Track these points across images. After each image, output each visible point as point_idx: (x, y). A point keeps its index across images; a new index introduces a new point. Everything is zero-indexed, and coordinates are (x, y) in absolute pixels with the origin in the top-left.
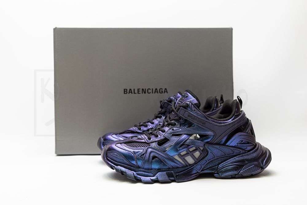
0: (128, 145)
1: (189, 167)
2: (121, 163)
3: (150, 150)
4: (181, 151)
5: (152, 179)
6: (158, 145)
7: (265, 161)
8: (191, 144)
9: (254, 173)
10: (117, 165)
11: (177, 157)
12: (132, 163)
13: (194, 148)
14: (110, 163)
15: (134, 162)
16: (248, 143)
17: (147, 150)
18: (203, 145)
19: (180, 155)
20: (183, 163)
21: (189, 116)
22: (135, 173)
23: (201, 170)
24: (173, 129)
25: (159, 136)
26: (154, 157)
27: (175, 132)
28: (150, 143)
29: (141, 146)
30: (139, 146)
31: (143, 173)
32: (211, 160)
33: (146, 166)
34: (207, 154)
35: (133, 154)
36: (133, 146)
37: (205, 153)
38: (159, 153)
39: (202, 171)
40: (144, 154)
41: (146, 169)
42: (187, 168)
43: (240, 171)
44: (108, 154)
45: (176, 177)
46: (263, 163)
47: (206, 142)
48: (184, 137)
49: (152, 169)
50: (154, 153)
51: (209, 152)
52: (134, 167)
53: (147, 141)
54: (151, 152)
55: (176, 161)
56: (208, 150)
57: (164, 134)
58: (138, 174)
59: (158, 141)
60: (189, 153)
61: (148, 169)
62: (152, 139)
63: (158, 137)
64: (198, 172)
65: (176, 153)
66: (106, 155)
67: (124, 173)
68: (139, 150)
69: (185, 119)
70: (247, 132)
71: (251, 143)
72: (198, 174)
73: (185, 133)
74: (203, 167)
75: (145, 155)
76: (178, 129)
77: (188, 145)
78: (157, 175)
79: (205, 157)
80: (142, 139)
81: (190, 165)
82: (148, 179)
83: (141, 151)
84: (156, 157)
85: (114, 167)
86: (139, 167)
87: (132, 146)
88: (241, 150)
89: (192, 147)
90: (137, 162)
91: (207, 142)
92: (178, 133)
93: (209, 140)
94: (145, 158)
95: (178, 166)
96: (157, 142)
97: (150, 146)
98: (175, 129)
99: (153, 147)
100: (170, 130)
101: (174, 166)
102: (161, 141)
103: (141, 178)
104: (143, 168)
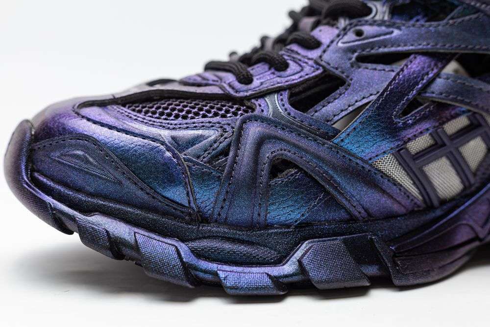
0: (140, 112)
1: (439, 212)
2: (105, 197)
3: (254, 130)
4: (410, 133)
5: (275, 277)
6: (293, 105)
8: (455, 100)
10: (87, 210)
11: (390, 166)
12: (168, 194)
13: (462, 122)
14: (48, 199)
15: (177, 194)
17: (241, 128)
19: (403, 155)
20: (416, 192)
22: (183, 248)
24: (359, 33)
25: (293, 67)
26: (279, 166)
27: (372, 45)
28: (249, 98)
29: (209, 111)
30: (197, 114)
31: (227, 246)
33: (241, 211)
35: (168, 149)
36: (169, 115)
38: (303, 143)
40: (225, 152)
41: (237, 226)
42: (431, 215)
44: (40, 155)
48: (416, 65)
49: (269, 226)
52: (175, 217)
53: (232, 92)
54: (261, 142)
55: (386, 185)
57: (315, 54)
58: (199, 254)
59: (290, 87)
60: (444, 145)
61: (251, 226)
62: (256, 83)
63: (289, 71)
64: (477, 238)
65: (386, 145)
66: (30, 159)
67: (126, 251)
72: (477, 243)
73: (423, 46)
75: (231, 154)
76: (383, 28)
77: (441, 106)
78: (298, 254)
80: (206, 85)
81: (443, 202)
82: (256, 276)
83: (212, 134)
84: (292, 164)
85: (73, 219)
86: (205, 219)
87: (162, 114)
89: (457, 115)
92: (386, 50)
94: (232, 168)
95: (396, 208)
96: (286, 94)
97: (256, 113)
98: (367, 30)
99: (269, 113)
100: (346, 38)
101: (374, 209)
102: (305, 90)
103: (222, 275)
104: (225, 223)
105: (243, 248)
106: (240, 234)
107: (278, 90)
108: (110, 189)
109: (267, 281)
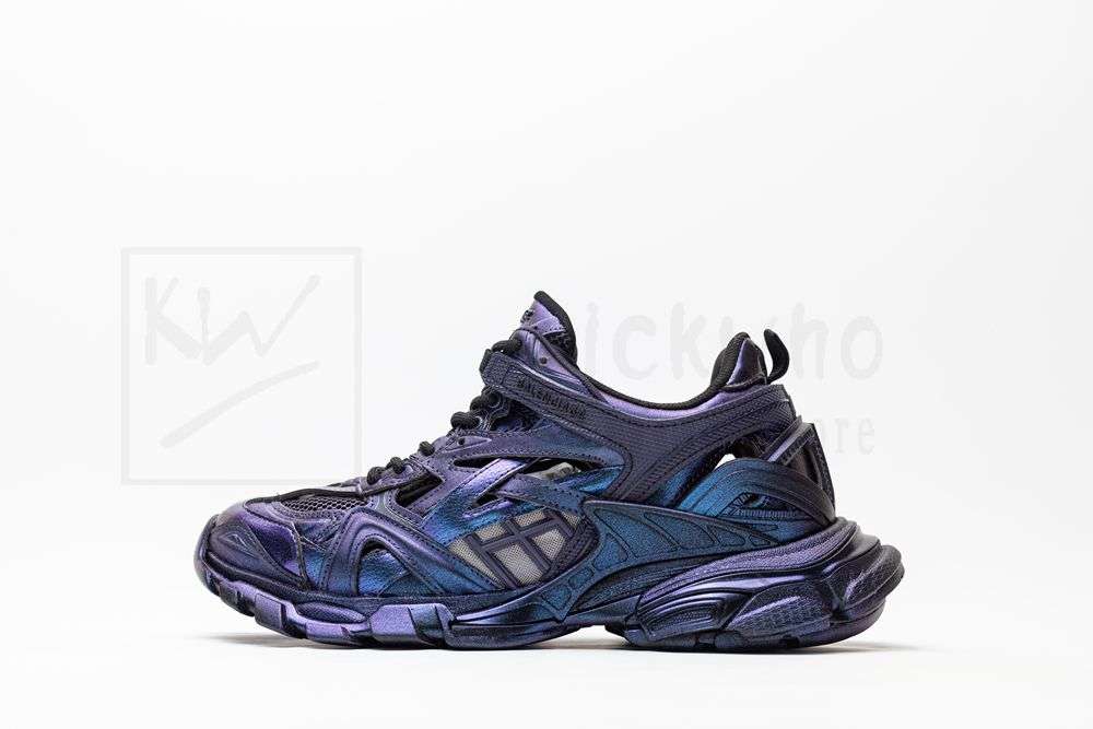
0: (288, 506)
1: (513, 593)
2: (248, 570)
3: (360, 518)
4: (478, 523)
5: (353, 632)
6: (397, 501)
7: (853, 584)
8: (529, 498)
10: (232, 578)
11: (462, 550)
12: (287, 567)
13: (538, 515)
15: (293, 567)
16: (784, 507)
17: (348, 518)
18: (574, 506)
19: (473, 540)
20: (490, 574)
21: (521, 384)
22: (289, 606)
23: (567, 609)
24: (462, 442)
25: (410, 469)
26: (372, 546)
27: (468, 453)
28: (368, 495)
29: (335, 505)
30: (325, 507)
31: (326, 608)
32: (615, 569)
33: (342, 582)
34: (595, 544)
35: (293, 532)
37: (585, 537)
38: (393, 530)
39: (569, 614)
40: (332, 535)
41: (335, 593)
43: (734, 616)
46: (841, 595)
47: (590, 493)
48: (500, 468)
49: (359, 594)
50: (373, 531)
51: (603, 535)
52: (291, 584)
54: (363, 527)
55: (457, 565)
56: (597, 523)
58: (304, 613)
59: (399, 486)
61: (348, 594)
62: (379, 483)
63: (403, 473)
64: (554, 619)
65: (454, 532)
66: (208, 543)
67: (251, 608)
68: (321, 521)
69: (514, 401)
70: (774, 458)
71: (800, 510)
73: (506, 451)
74: (576, 594)
75: (336, 536)
76: (481, 438)
77: (515, 502)
79: (585, 556)
82: (335, 629)
83: (328, 522)
84: (382, 546)
85: (222, 584)
86: (314, 587)
88: (745, 534)
89: (529, 510)
90: (302, 566)
91: (597, 495)
92: (478, 455)
93: (602, 485)
94: (334, 548)
95: (469, 585)
96: (395, 492)
97: (367, 506)
98: (468, 439)
99: (375, 508)
100: (453, 445)
101: (448, 586)
102: (412, 489)
103: (309, 626)
104: (327, 591)
105: (336, 610)
106: (338, 599)
107: (390, 489)
108: (250, 563)
109: (341, 633)
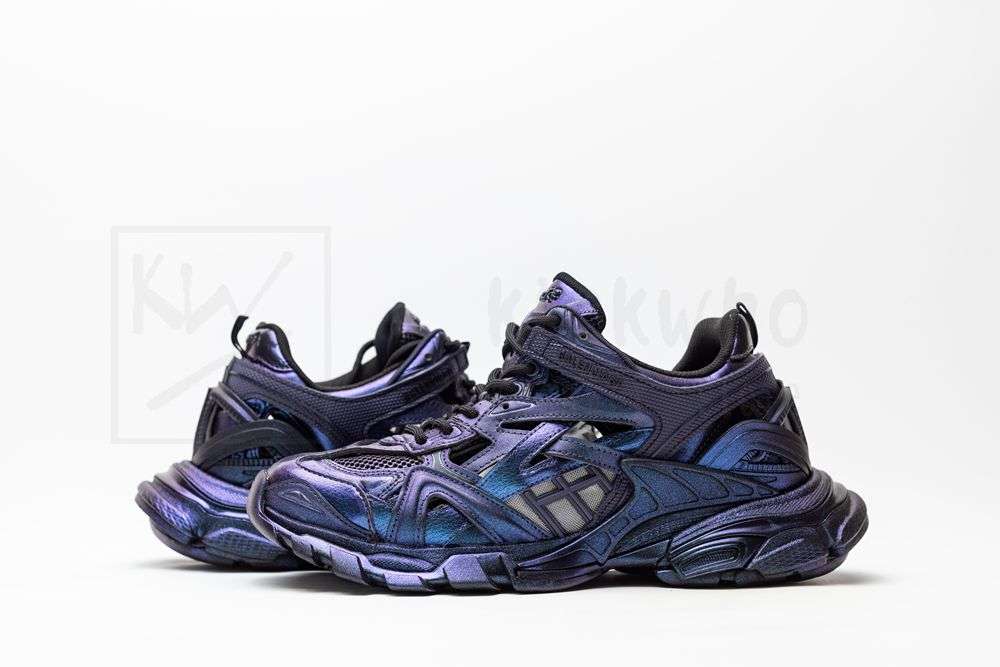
0: (343, 464)
1: (562, 541)
2: (314, 524)
3: (420, 477)
4: (533, 480)
5: (428, 580)
6: (451, 460)
7: (842, 527)
8: (576, 457)
9: (802, 568)
10: (300, 532)
11: (519, 504)
12: (355, 522)
13: (582, 472)
14: (275, 525)
15: (361, 521)
16: (781, 461)
17: (410, 476)
18: (613, 463)
19: (528, 496)
20: (542, 525)
21: (562, 356)
22: (363, 558)
23: (607, 554)
24: (506, 407)
25: (456, 431)
26: (435, 501)
27: (514, 416)
28: (421, 454)
29: (390, 464)
30: (382, 465)
31: (395, 559)
32: (646, 518)
33: (407, 535)
34: (631, 495)
35: (358, 490)
36: (363, 466)
37: (622, 489)
38: (453, 486)
39: (610, 558)
40: (397, 492)
41: (403, 545)
42: (556, 543)
43: (753, 557)
44: (271, 494)
45: (517, 575)
46: (835, 535)
47: (625, 452)
48: (546, 431)
49: (426, 545)
50: (435, 488)
51: (638, 489)
52: (360, 537)
53: (410, 449)
54: (425, 484)
55: (515, 518)
56: (634, 478)
57: (472, 422)
58: (375, 564)
59: (451, 446)
60: (563, 489)
61: (414, 546)
62: (429, 442)
63: (452, 434)
64: (597, 563)
65: (513, 488)
66: (265, 497)
67: (325, 561)
68: (383, 478)
69: (551, 370)
70: (774, 419)
71: (794, 464)
72: (596, 567)
73: (550, 415)
74: (615, 541)
75: (401, 493)
76: (523, 403)
77: (561, 461)
78: (445, 564)
79: (622, 506)
80: (396, 444)
81: (567, 534)
82: (411, 578)
83: (389, 479)
84: (444, 501)
85: (289, 537)
86: (380, 539)
87: (358, 465)
88: (754, 485)
89: (575, 468)
90: (371, 520)
91: (630, 453)
92: (523, 419)
93: (635, 445)
94: (401, 504)
95: (524, 535)
96: (447, 452)
97: (424, 465)
98: (512, 404)
99: (432, 466)
100: (497, 410)
101: (507, 537)
102: (462, 449)
103: (386, 576)
104: (396, 543)
105: (407, 561)
106: (407, 550)
107: (442, 449)
108: (315, 518)
109: (419, 582)
